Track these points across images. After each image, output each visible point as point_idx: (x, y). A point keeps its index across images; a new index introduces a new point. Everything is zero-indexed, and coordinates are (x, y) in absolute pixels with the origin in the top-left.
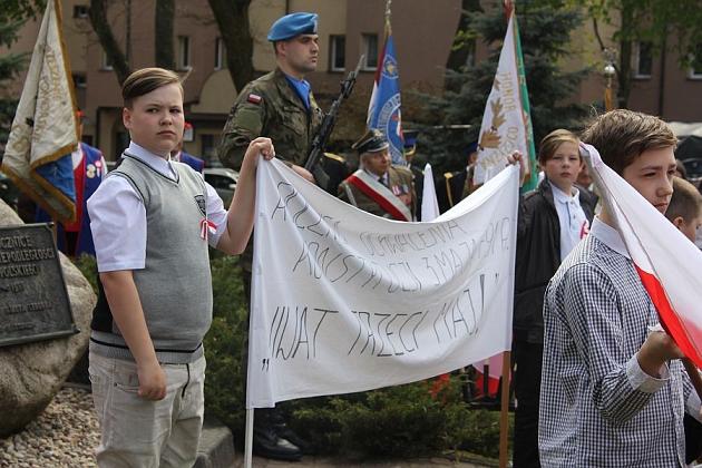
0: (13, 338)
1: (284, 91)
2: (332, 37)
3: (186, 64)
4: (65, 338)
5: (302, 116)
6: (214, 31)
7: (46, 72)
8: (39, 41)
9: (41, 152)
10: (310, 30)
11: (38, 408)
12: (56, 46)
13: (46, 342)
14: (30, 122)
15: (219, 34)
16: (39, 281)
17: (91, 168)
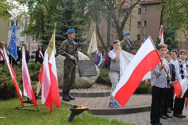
0: (89, 75)
1: (126, 42)
2: (137, 35)
3: (112, 39)
4: (96, 75)
5: (128, 46)
6: (117, 34)
7: (94, 40)
8: (93, 35)
9: (93, 51)
10: (129, 34)
11: (92, 85)
12: (95, 36)
13: (93, 76)
14: (91, 47)
15: (118, 34)
16: (92, 67)
17: (99, 54)
